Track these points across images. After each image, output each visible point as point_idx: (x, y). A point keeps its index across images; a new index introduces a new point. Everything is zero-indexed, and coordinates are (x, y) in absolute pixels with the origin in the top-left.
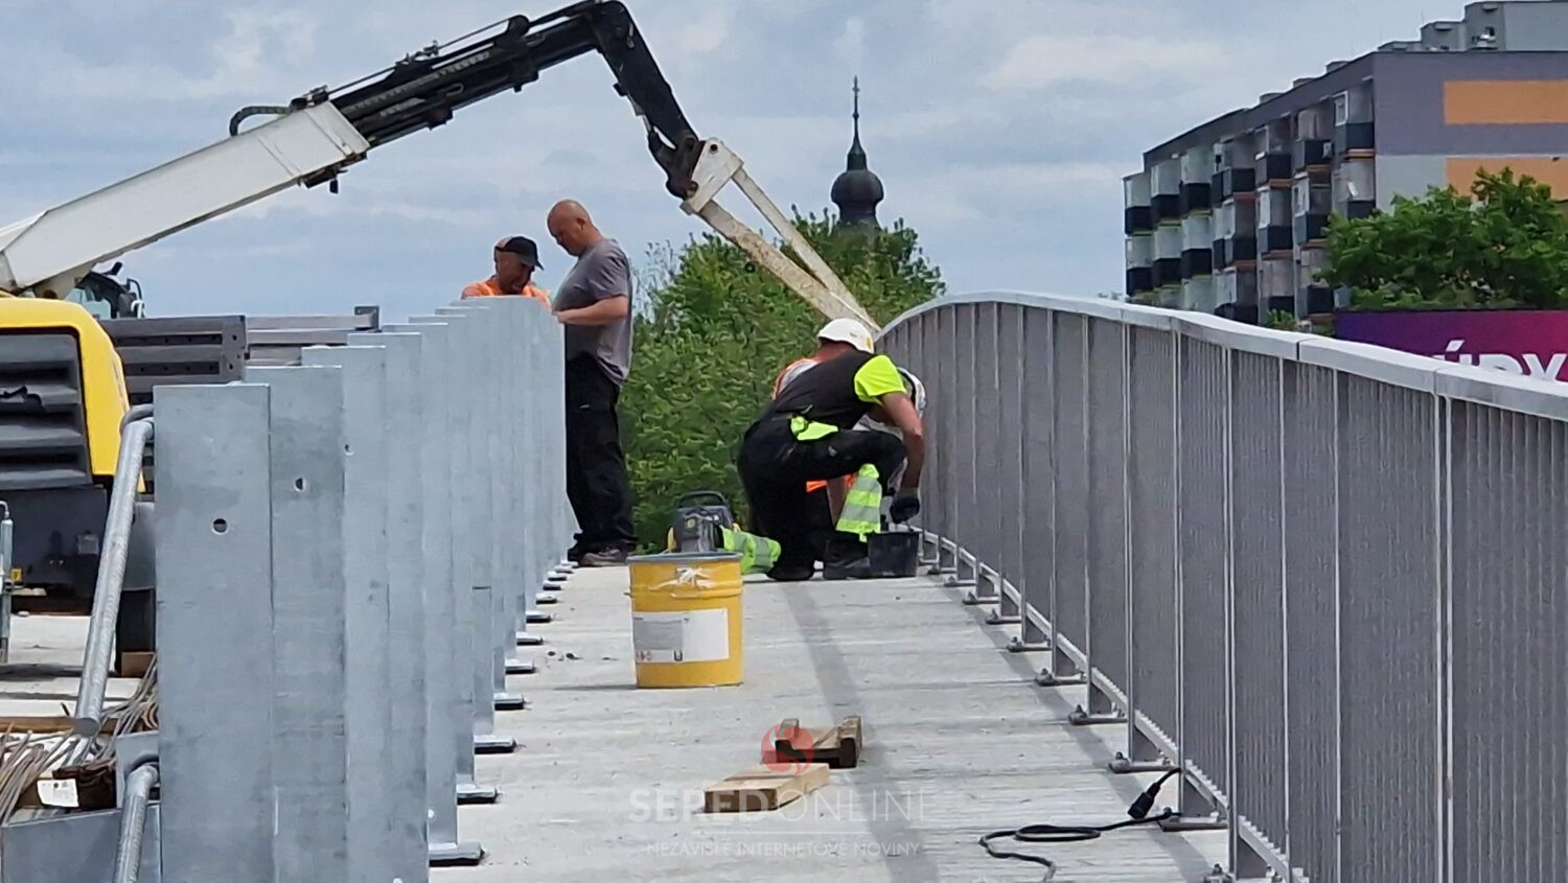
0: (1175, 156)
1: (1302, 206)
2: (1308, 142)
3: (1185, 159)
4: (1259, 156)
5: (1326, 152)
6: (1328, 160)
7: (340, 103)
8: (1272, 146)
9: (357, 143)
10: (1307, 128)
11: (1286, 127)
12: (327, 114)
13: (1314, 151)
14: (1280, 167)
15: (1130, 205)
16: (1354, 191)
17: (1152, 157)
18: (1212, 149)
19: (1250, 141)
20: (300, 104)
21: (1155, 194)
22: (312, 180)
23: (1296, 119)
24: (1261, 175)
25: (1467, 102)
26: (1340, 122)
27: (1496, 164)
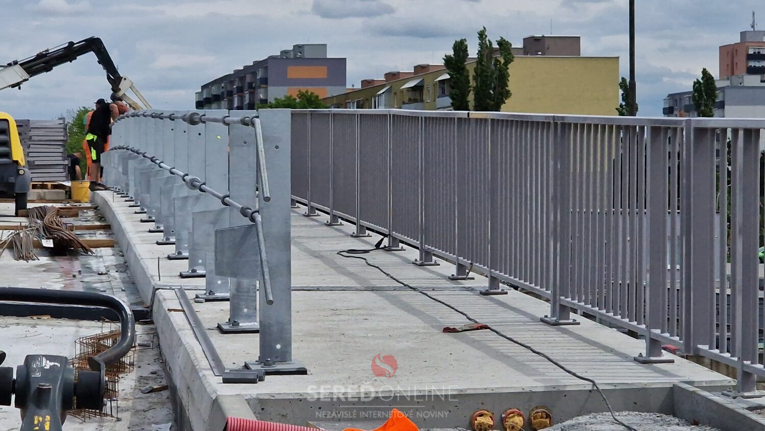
0: (210, 87)
1: (247, 99)
2: (249, 83)
3: (213, 88)
4: (235, 87)
5: (253, 86)
6: (254, 88)
7: (21, 65)
8: (238, 84)
9: (26, 76)
10: (248, 79)
11: (242, 79)
12: (18, 67)
13: (250, 86)
14: (240, 90)
15: (197, 100)
16: (261, 96)
17: (203, 87)
18: (221, 84)
19: (232, 83)
20: (10, 65)
21: (204, 97)
22: (13, 86)
23: (245, 76)
24: (235, 91)
25: (294, 72)
26: (258, 78)
27: (303, 89)
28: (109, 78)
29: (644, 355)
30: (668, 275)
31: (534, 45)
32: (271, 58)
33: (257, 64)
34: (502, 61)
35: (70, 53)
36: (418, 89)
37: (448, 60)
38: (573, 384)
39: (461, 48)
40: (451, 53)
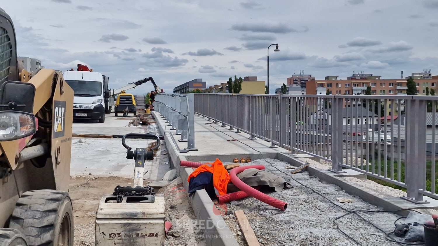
0: (177, 88)
1: (185, 91)
7: (135, 83)
9: (136, 86)
10: (185, 86)
11: (183, 86)
12: (134, 84)
13: (185, 88)
15: (173, 91)
16: (188, 90)
17: (175, 88)
18: (179, 87)
19: (181, 87)
20: (132, 83)
21: (175, 90)
22: (133, 88)
24: (182, 89)
25: (195, 85)
26: (187, 86)
27: (197, 88)
28: (154, 86)
29: (271, 146)
30: (276, 128)
31: (247, 78)
32: (190, 82)
33: (187, 83)
34: (240, 82)
35: (145, 81)
36: (222, 88)
37: (228, 82)
38: (256, 152)
39: (230, 79)
40: (229, 80)
